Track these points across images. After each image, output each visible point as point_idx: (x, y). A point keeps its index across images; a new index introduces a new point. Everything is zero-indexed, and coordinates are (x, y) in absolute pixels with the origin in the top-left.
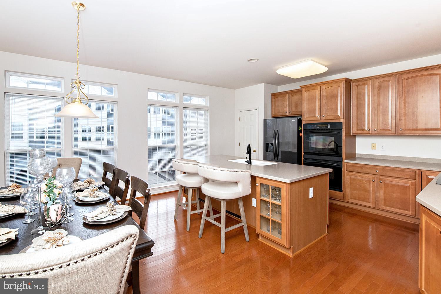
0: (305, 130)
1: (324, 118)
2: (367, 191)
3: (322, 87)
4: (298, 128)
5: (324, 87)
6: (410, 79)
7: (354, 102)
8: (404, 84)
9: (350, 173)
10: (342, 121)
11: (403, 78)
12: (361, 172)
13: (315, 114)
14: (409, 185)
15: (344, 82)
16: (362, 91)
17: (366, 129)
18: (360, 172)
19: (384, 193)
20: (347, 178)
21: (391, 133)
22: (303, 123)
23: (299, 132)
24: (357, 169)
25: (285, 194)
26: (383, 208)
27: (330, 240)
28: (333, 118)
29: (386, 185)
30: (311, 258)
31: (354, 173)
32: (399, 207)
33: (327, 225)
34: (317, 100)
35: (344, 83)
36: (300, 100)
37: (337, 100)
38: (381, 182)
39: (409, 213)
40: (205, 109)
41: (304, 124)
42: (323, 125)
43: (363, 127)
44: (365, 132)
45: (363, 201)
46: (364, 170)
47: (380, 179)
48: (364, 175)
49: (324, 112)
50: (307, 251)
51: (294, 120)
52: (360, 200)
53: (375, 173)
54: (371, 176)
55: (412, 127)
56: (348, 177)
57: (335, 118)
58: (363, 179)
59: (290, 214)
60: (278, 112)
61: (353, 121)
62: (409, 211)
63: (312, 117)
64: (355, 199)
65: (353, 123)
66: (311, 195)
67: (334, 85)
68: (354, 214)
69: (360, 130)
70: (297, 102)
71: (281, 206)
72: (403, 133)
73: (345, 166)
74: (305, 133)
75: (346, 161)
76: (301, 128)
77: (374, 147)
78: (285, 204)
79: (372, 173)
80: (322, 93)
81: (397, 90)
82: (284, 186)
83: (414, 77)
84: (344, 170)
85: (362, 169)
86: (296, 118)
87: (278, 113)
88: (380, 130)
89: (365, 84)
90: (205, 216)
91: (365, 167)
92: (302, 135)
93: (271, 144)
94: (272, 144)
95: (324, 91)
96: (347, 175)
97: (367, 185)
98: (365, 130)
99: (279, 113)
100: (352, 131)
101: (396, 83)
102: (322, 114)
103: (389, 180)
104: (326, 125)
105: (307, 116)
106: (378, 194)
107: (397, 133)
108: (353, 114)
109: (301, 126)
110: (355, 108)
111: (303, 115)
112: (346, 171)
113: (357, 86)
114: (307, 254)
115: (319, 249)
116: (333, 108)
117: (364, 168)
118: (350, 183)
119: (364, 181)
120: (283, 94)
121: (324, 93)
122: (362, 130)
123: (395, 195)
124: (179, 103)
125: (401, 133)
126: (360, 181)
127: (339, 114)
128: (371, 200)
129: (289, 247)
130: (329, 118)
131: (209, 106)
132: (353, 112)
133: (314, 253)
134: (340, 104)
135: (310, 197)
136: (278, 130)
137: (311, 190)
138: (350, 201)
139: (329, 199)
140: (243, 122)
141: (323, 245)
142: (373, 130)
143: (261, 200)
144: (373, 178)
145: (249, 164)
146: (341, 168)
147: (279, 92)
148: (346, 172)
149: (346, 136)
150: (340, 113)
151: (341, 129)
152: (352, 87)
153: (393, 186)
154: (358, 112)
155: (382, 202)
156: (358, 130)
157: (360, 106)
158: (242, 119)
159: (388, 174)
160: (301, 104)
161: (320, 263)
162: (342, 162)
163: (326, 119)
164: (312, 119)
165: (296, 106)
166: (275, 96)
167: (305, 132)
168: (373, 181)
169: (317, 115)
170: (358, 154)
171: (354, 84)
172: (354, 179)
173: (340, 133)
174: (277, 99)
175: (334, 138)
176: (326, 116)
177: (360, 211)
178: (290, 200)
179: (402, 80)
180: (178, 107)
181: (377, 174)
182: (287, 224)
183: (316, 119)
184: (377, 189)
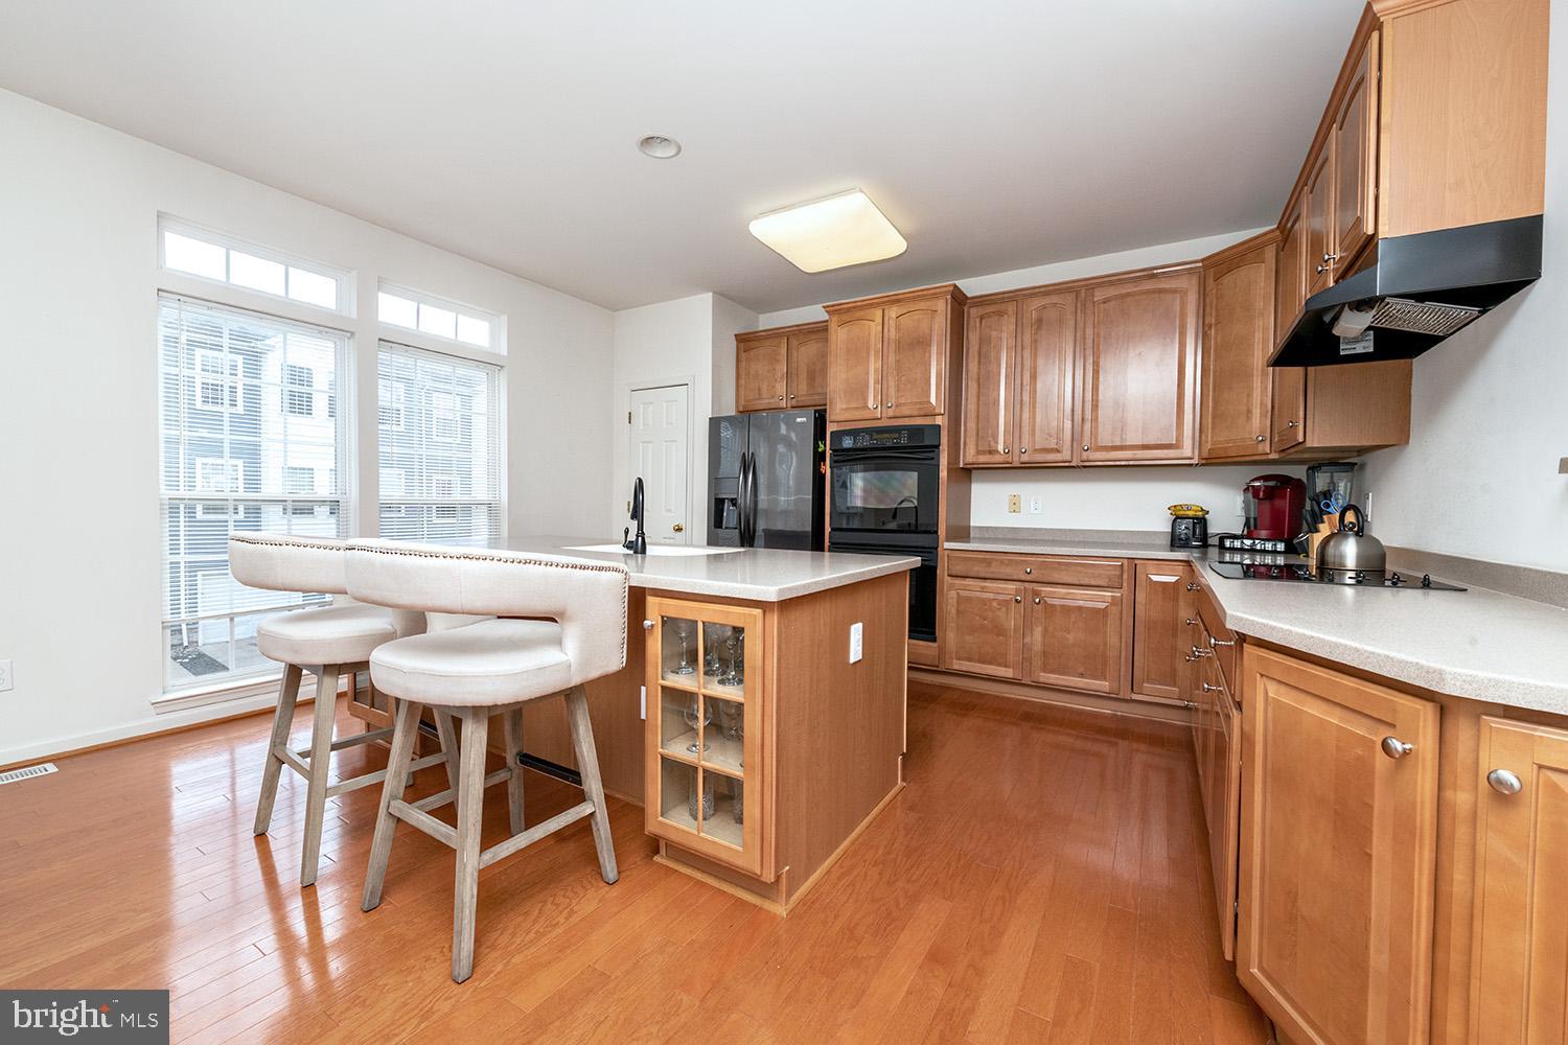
0: (834, 451)
1: (891, 413)
2: (999, 631)
3: (886, 312)
4: (816, 446)
5: (893, 312)
6: (1114, 302)
7: (972, 366)
8: (1098, 316)
9: (958, 582)
10: (939, 421)
11: (1096, 299)
12: (987, 576)
13: (865, 399)
14: (1105, 605)
15: (949, 297)
16: (994, 334)
17: (1001, 448)
18: (983, 575)
19: (1045, 630)
20: (950, 594)
21: (1061, 459)
22: (831, 428)
23: (819, 457)
24: (976, 569)
25: (760, 654)
26: (1041, 680)
27: (911, 808)
28: (915, 413)
29: (1050, 609)
30: (856, 901)
31: (968, 582)
32: (1081, 670)
33: (903, 754)
34: (872, 353)
35: (949, 301)
36: (823, 356)
37: (927, 355)
38: (1037, 600)
39: (1104, 685)
40: (489, 363)
41: (832, 432)
42: (888, 435)
43: (992, 443)
44: (996, 458)
45: (990, 663)
46: (996, 570)
47: (1036, 593)
48: (995, 585)
49: (892, 392)
50: (842, 870)
51: (804, 419)
52: (983, 662)
53: (1023, 577)
54: (1012, 586)
55: (1113, 442)
56: (953, 594)
57: (922, 413)
58: (991, 596)
59: (778, 736)
60: (757, 396)
61: (968, 425)
62: (1105, 679)
63: (857, 408)
64: (970, 660)
65: (965, 430)
66: (855, 652)
67: (923, 305)
68: (968, 705)
69: (984, 453)
70: (814, 364)
71: (743, 704)
72: (1091, 458)
73: (946, 558)
74: (836, 462)
75: (947, 545)
76: (825, 446)
77: (1015, 506)
78: (759, 694)
79: (1015, 578)
80: (886, 330)
81: (1078, 335)
82: (755, 616)
83: (1123, 296)
84: (942, 572)
85: (987, 567)
86: (811, 411)
87: (755, 399)
88: (1035, 450)
89: (1000, 314)
90: (393, 797)
91: (997, 560)
92: (827, 469)
93: (732, 500)
94: (734, 502)
95: (892, 323)
96: (951, 586)
97: (1001, 614)
98: (997, 452)
99: (759, 399)
100: (964, 456)
101: (1079, 311)
102: (884, 398)
103: (1057, 596)
104: (897, 435)
105: (844, 406)
106: (1028, 640)
107: (1075, 459)
108: (966, 405)
109: (823, 438)
110: (973, 385)
111: (831, 403)
112: (949, 575)
113: (982, 318)
114: (842, 883)
115: (880, 852)
116: (916, 380)
117: (994, 564)
118: (958, 611)
119: (995, 604)
120: (774, 334)
121: (893, 330)
122: (990, 452)
123: (1071, 637)
124: (354, 315)
125: (1085, 458)
126: (984, 602)
127: (933, 400)
128: (1011, 658)
129: (773, 875)
130: (906, 411)
131: (504, 352)
132: (967, 399)
133: (866, 874)
134: (937, 368)
135: (852, 660)
136: (752, 454)
137: (856, 632)
138: (957, 665)
139: (909, 668)
140: (641, 427)
141: (893, 834)
142: (1016, 452)
143: (664, 688)
144: (1018, 592)
145: (635, 552)
146: (936, 568)
147: (761, 329)
148: (947, 578)
149: (949, 470)
150: (935, 397)
151: (938, 447)
152: (968, 321)
153: (1067, 610)
154: (981, 398)
155: (1037, 662)
156: (979, 453)
157: (987, 381)
158: (638, 419)
159: (1056, 577)
160: (824, 370)
161: (889, 914)
162: (936, 548)
163: (898, 414)
164: (858, 415)
165: (812, 377)
166: (746, 342)
167: (836, 458)
168: (1016, 600)
169: (871, 404)
170: (974, 527)
171: (973, 311)
172: (968, 600)
173: (933, 459)
174: (752, 352)
175: (916, 473)
176: (897, 406)
177: (980, 695)
178: (779, 675)
179: (1094, 303)
180: (352, 334)
181: (1029, 578)
182: (767, 779)
183: (867, 417)
184: (1027, 625)
